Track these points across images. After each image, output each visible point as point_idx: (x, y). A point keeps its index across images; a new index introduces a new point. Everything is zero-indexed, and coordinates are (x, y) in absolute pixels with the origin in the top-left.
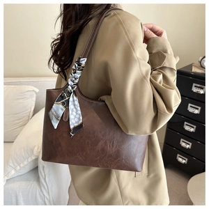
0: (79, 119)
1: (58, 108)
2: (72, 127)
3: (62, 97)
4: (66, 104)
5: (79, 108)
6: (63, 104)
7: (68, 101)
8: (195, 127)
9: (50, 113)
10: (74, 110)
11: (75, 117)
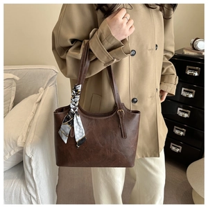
0: (82, 133)
1: (66, 128)
2: (77, 140)
3: (68, 119)
4: (72, 123)
5: (81, 125)
6: (69, 123)
7: (73, 121)
8: (189, 112)
9: (60, 132)
10: (78, 127)
11: (80, 132)
